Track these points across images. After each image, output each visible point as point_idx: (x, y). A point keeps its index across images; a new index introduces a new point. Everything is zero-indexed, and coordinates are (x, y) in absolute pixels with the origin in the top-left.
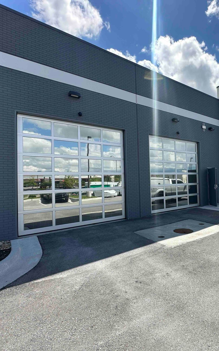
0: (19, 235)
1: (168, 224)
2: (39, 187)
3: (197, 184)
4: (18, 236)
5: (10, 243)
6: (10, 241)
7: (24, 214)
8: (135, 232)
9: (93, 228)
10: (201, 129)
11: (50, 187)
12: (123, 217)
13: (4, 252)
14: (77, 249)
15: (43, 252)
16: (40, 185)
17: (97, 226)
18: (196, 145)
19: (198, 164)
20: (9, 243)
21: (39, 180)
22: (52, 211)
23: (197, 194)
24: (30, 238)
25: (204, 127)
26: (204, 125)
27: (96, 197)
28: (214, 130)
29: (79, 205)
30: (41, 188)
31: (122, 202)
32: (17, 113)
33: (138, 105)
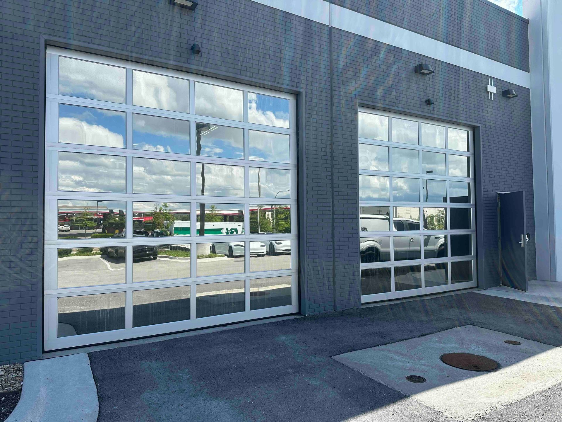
0: (46, 350)
1: (417, 337)
2: (100, 230)
3: (470, 232)
4: (44, 352)
5: (22, 370)
6: (23, 364)
7: (58, 298)
8: (336, 357)
9: (225, 336)
10: (486, 94)
11: (121, 232)
12: (292, 308)
13: (4, 398)
14: (189, 405)
15: (99, 407)
16: (102, 226)
17: (233, 331)
18: (471, 133)
19: (473, 181)
20: (19, 370)
21: (101, 214)
22: (125, 292)
23: (471, 258)
24: (72, 358)
25: (492, 89)
26: (491, 83)
27: (220, 256)
28: (516, 96)
29: (191, 277)
30: (104, 231)
31: (290, 271)
32: (47, 45)
33: (333, 30)
